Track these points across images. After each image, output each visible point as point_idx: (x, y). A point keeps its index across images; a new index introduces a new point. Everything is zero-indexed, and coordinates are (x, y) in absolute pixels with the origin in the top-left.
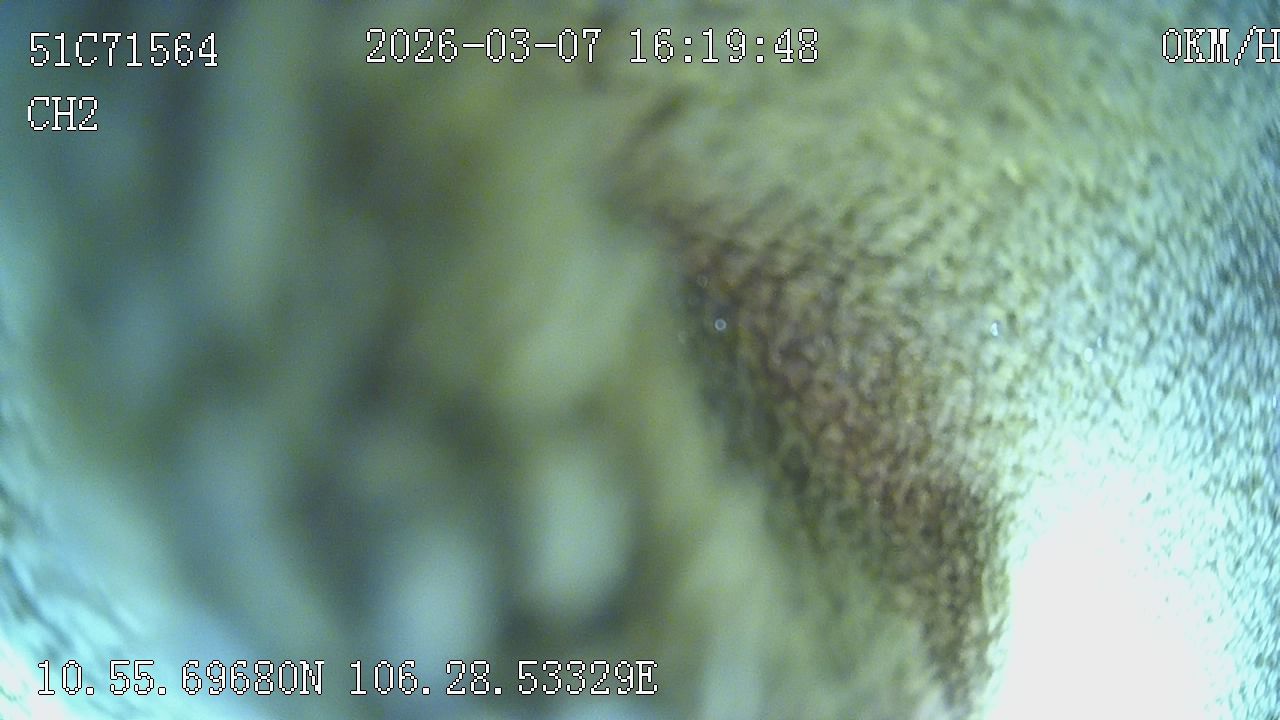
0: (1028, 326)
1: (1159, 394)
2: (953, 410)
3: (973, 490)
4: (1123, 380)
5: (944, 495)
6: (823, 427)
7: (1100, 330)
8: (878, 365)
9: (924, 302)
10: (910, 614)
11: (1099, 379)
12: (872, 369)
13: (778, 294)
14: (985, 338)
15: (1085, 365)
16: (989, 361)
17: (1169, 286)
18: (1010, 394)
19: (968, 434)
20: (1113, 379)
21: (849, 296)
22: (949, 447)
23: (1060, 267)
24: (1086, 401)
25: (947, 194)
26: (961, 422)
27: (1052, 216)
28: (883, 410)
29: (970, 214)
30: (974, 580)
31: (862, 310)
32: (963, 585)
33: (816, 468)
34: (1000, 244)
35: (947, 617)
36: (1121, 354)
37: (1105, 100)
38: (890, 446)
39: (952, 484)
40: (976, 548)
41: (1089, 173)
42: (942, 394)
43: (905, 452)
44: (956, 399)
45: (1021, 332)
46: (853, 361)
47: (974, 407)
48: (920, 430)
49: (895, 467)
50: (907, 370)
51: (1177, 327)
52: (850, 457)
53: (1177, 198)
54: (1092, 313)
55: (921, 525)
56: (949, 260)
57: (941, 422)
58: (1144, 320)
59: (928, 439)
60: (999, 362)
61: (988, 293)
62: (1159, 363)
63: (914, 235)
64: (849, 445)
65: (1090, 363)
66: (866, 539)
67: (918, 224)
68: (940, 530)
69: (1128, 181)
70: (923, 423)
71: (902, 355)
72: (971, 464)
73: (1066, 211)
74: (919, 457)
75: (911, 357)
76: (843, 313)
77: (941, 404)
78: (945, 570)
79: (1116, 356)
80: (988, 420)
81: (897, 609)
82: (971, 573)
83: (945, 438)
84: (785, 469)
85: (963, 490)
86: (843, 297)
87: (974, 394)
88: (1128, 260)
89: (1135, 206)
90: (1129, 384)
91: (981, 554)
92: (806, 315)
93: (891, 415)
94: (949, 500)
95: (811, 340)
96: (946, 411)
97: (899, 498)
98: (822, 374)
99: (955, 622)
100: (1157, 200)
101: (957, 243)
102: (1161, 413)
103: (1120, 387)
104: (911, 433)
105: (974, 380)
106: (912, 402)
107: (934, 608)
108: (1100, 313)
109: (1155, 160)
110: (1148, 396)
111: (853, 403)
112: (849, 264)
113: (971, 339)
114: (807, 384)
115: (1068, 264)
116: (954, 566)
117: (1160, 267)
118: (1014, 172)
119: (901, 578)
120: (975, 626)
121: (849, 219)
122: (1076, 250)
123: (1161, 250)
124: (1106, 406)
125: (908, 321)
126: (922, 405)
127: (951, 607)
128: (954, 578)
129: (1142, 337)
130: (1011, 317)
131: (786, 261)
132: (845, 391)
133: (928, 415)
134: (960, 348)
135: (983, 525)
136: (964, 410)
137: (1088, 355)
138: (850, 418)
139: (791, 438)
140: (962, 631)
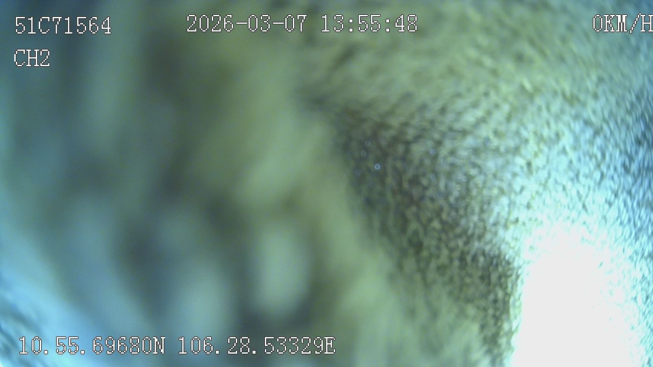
0: (538, 169)
1: (607, 206)
2: (498, 214)
3: (507, 257)
4: (588, 199)
5: (492, 258)
6: (430, 220)
7: (576, 172)
8: (459, 189)
9: (483, 156)
10: (474, 319)
11: (576, 198)
12: (456, 191)
13: (407, 151)
14: (515, 175)
15: (568, 191)
16: (518, 189)
17: (610, 148)
18: (528, 206)
19: (506, 227)
20: (583, 199)
21: (444, 152)
22: (496, 234)
23: (553, 136)
24: (569, 211)
25: (493, 97)
26: (502, 221)
27: (548, 109)
28: (462, 212)
29: (506, 108)
30: (506, 303)
31: (450, 159)
32: (500, 305)
33: (426, 242)
34: (523, 124)
35: (491, 322)
36: (587, 185)
37: (575, 48)
38: (465, 231)
39: (497, 252)
40: (507, 287)
41: (567, 86)
42: (493, 205)
43: (472, 235)
44: (500, 208)
45: (534, 173)
46: (446, 186)
47: (509, 213)
48: (481, 224)
49: (467, 243)
50: (474, 192)
51: (615, 169)
52: (444, 237)
53: (613, 100)
54: (571, 162)
55: (480, 273)
56: (496, 133)
57: (491, 220)
58: (598, 166)
59: (485, 228)
60: (522, 189)
61: (516, 151)
62: (606, 190)
63: (478, 119)
64: (443, 230)
65: (571, 190)
66: (451, 280)
67: (479, 113)
68: (489, 276)
69: (587, 91)
70: (482, 220)
71: (472, 182)
72: (507, 243)
73: (556, 106)
74: (480, 238)
75: (476, 185)
76: (441, 161)
77: (492, 211)
78: (491, 297)
79: (584, 186)
80: (517, 220)
81: (466, 317)
82: (504, 299)
83: (493, 229)
84: (410, 241)
85: (502, 257)
86: (441, 152)
87: (509, 205)
88: (589, 133)
89: (591, 103)
90: (592, 202)
91: (509, 289)
92: (421, 163)
93: (466, 215)
94: (494, 262)
95: (424, 175)
96: (495, 214)
97: (469, 259)
98: (430, 192)
99: (496, 324)
100: (602, 100)
101: (500, 123)
102: (608, 217)
103: (586, 204)
104: (475, 226)
105: (510, 199)
106: (477, 209)
107: (485, 317)
108: (575, 161)
109: (601, 80)
110: (601, 208)
111: (446, 208)
112: (444, 135)
113: (508, 176)
114: (422, 198)
115: (557, 135)
116: (496, 295)
117: (605, 137)
118: (528, 86)
119: (469, 301)
120: (506, 326)
121: (443, 111)
122: (562, 127)
123: (605, 127)
124: (579, 214)
125: (474, 165)
126: (482, 211)
127: (494, 316)
128: (495, 301)
129: (597, 175)
130: (529, 164)
131: (411, 133)
132: (441, 202)
133: (485, 216)
134: (502, 180)
135: (511, 275)
136: (504, 214)
137: (569, 185)
138: (444, 216)
139: (413, 226)
140: (500, 328)
